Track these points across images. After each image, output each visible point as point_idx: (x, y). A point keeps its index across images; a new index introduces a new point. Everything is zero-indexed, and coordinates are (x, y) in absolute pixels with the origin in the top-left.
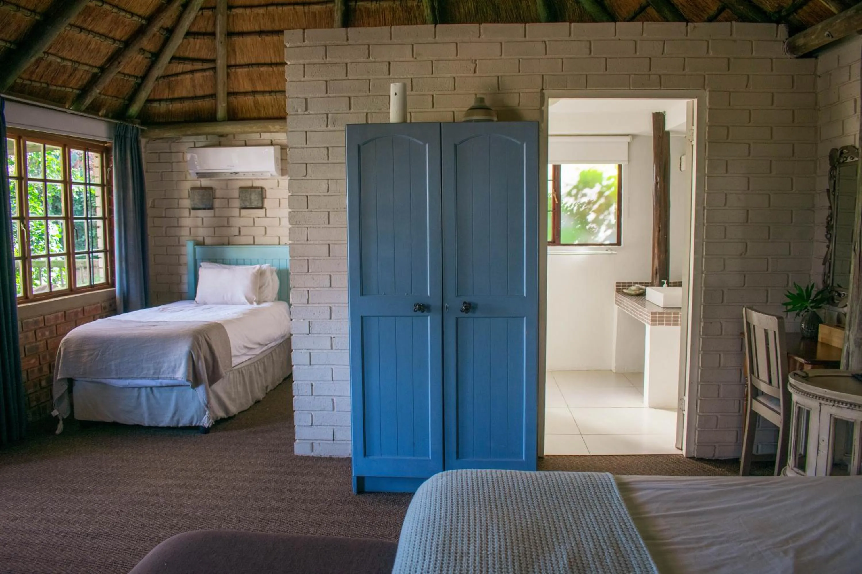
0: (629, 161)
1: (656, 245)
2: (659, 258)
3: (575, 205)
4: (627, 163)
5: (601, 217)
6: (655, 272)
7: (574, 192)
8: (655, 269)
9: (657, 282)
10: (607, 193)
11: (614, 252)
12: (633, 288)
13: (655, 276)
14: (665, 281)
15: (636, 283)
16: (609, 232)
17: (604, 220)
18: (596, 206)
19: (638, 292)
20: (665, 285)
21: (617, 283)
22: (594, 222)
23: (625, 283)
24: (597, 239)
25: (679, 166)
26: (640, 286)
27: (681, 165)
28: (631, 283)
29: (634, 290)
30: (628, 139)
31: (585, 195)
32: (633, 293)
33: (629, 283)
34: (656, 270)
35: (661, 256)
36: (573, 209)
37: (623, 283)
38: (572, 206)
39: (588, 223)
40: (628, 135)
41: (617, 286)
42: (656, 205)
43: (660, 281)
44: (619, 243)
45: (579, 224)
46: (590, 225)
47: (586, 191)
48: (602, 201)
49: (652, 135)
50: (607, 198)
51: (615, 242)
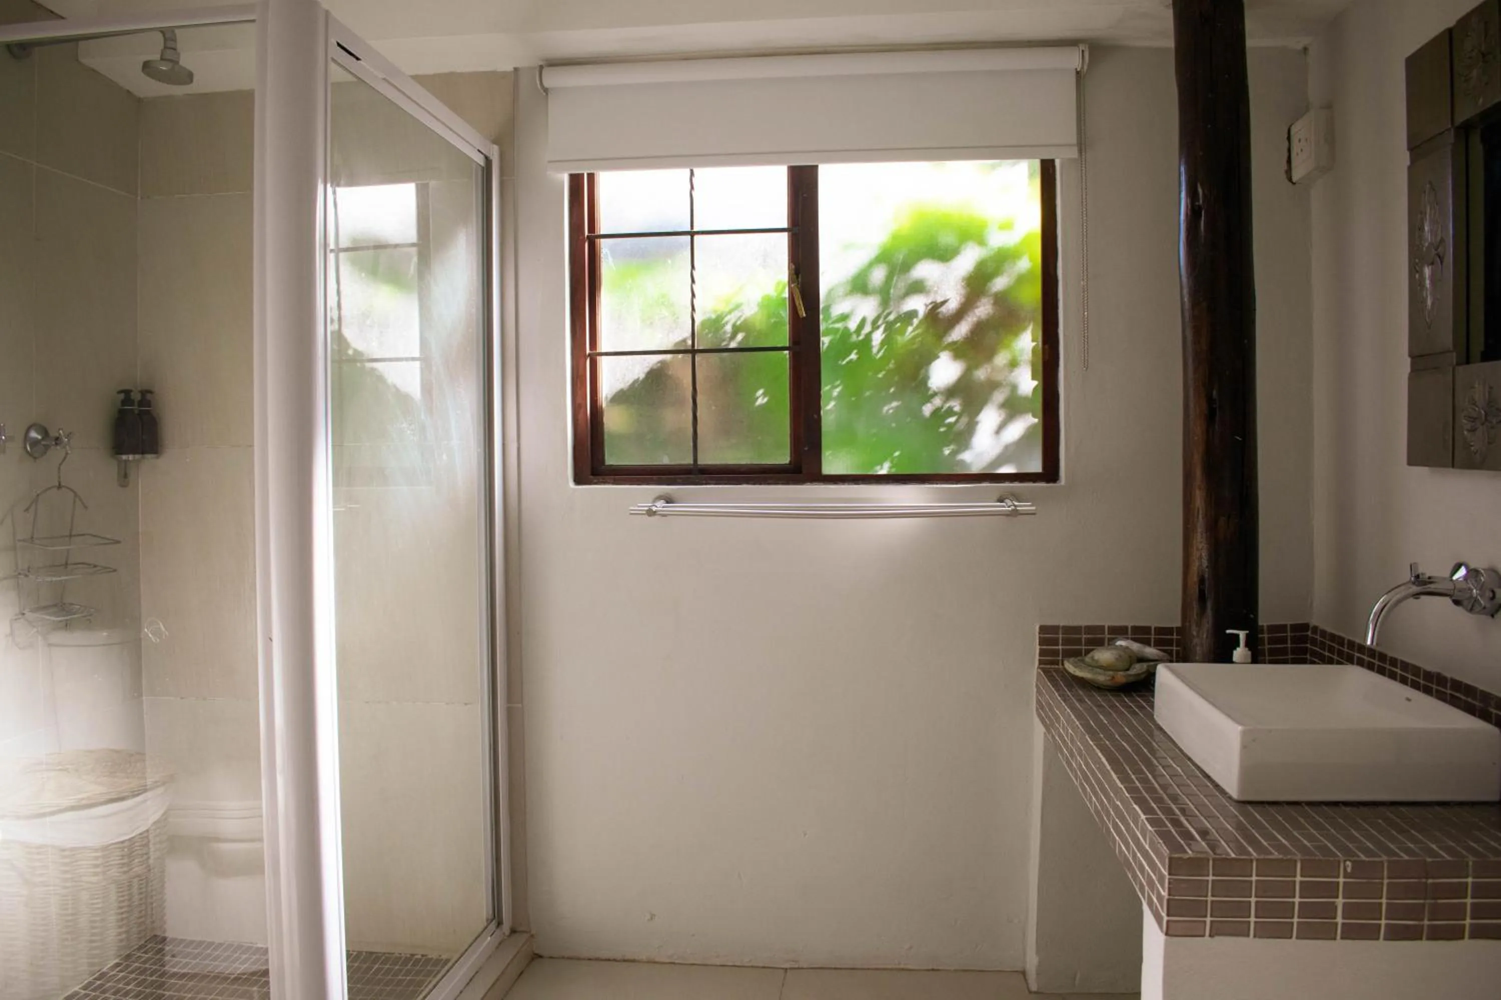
0: (1082, 146)
1: (1198, 473)
2: (1212, 528)
3: (875, 326)
4: (1074, 153)
5: (981, 374)
6: (1194, 591)
7: (878, 275)
8: (1194, 578)
9: (1201, 637)
10: (999, 284)
11: (1025, 507)
12: (1104, 656)
13: (1195, 605)
14: (1242, 635)
15: (1119, 631)
16: (1017, 429)
17: (993, 385)
18: (961, 331)
19: (1121, 678)
20: (1240, 653)
21: (1043, 629)
22: (951, 392)
23: (1076, 630)
24: (966, 456)
25: (1284, 166)
26: (1135, 646)
27: (1289, 161)
28: (1101, 629)
29: (1105, 668)
30: (1073, 60)
31: (918, 287)
32: (1102, 678)
33: (1090, 629)
34: (1202, 581)
35: (1222, 521)
36: (869, 336)
37: (1068, 630)
38: (867, 328)
39: (929, 397)
40: (1072, 43)
41: (1042, 642)
42: (1195, 304)
43: (1218, 630)
44: (1050, 472)
45: (894, 397)
46: (937, 401)
47: (925, 270)
48: (983, 310)
49: (1169, 43)
50: (1000, 299)
51: (1035, 466)
